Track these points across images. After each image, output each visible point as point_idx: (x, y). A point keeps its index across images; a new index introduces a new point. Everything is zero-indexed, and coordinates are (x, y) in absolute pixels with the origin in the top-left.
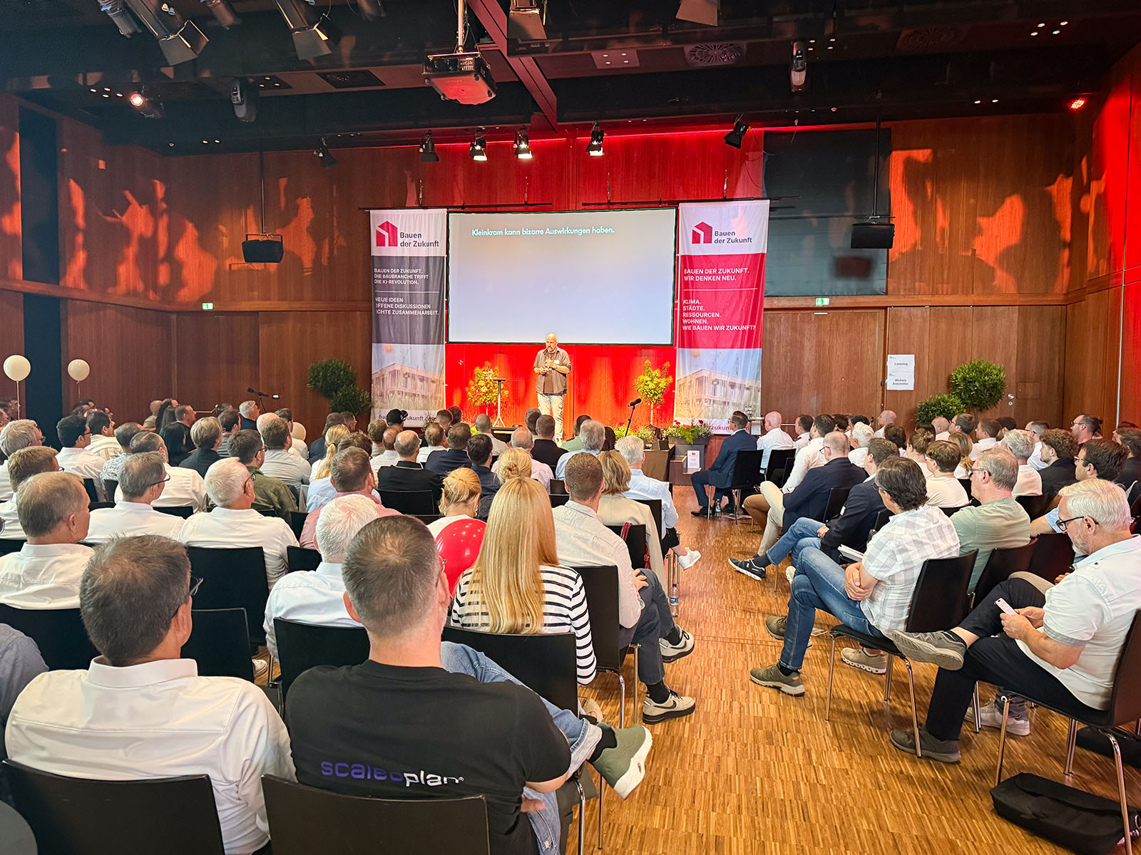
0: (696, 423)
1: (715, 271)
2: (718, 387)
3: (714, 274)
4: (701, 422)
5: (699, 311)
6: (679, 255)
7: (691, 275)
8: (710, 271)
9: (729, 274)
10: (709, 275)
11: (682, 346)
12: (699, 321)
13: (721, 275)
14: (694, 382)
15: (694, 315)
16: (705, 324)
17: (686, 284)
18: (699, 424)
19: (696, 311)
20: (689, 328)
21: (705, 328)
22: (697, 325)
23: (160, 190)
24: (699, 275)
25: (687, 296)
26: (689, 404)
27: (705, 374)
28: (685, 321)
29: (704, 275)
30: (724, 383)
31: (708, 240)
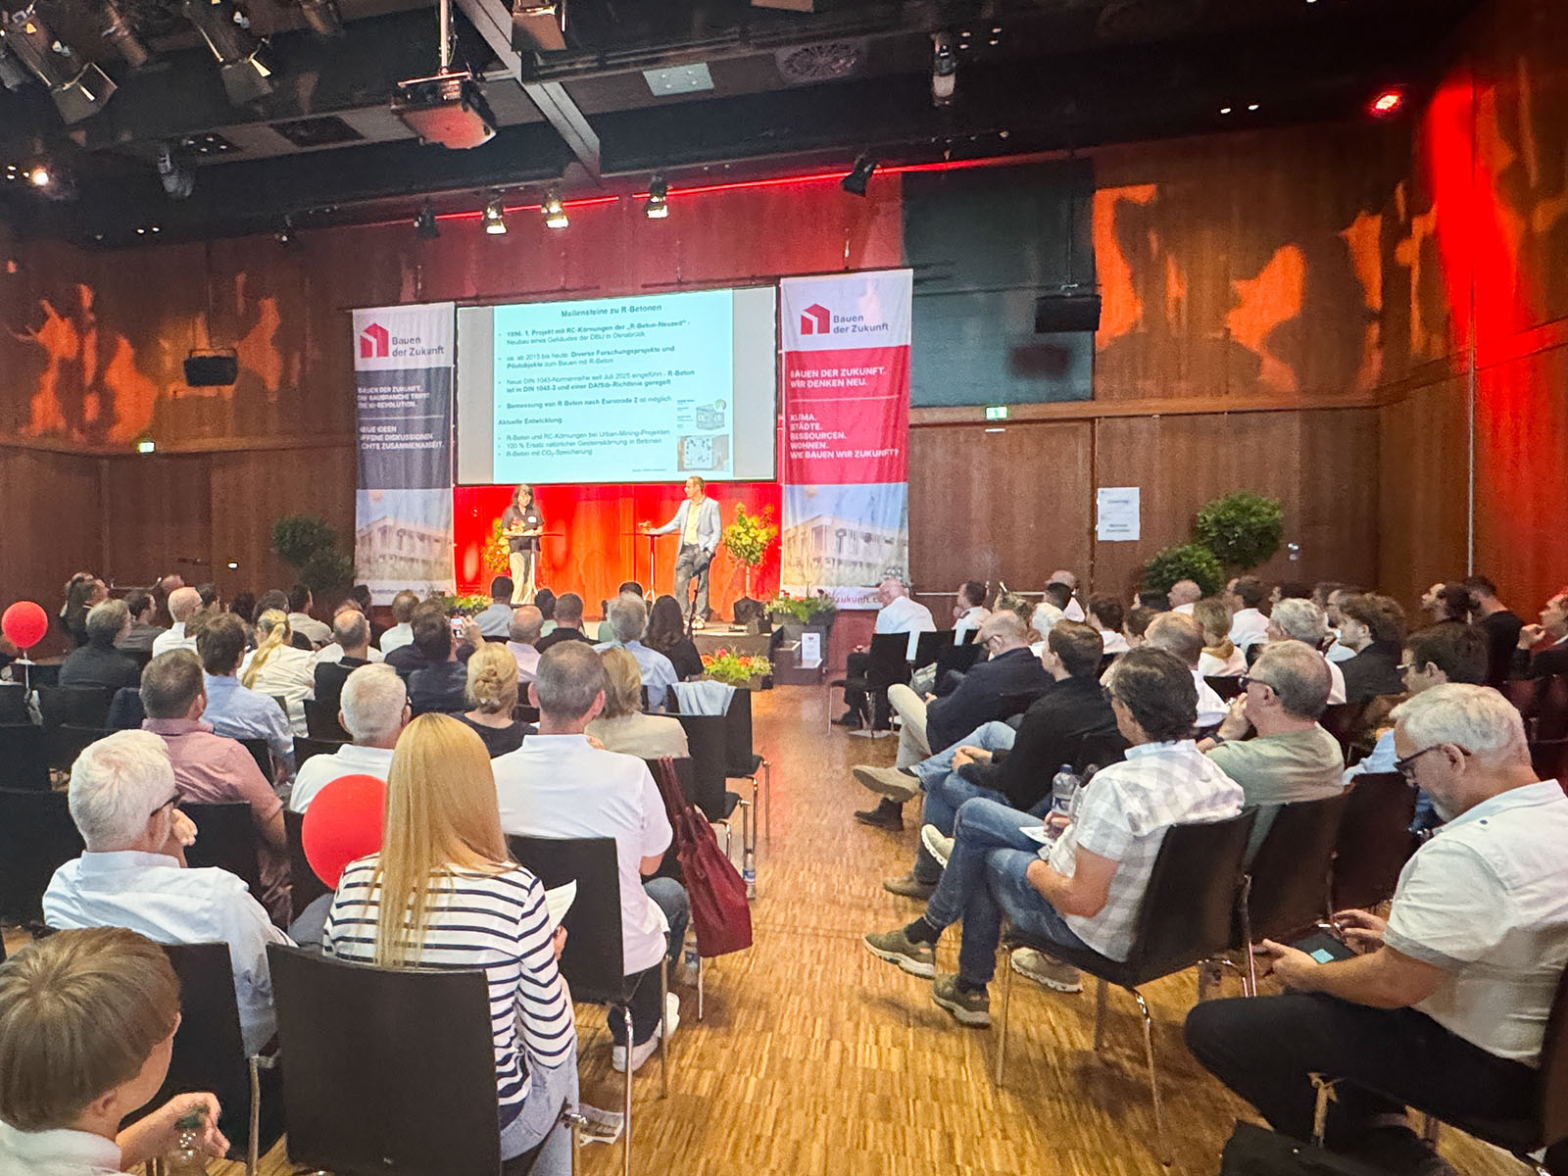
0: (814, 594)
1: (835, 372)
2: (845, 539)
3: (836, 378)
4: (821, 592)
5: (815, 431)
6: (782, 352)
7: (801, 379)
8: (828, 373)
9: (856, 377)
10: (827, 378)
11: (791, 481)
12: (815, 445)
13: (845, 378)
14: (810, 534)
15: (807, 436)
16: (823, 450)
17: (793, 393)
18: (818, 595)
19: (809, 431)
20: (800, 455)
21: (824, 455)
22: (811, 450)
23: (87, 297)
24: (813, 379)
25: (795, 409)
26: (802, 566)
27: (826, 521)
28: (793, 446)
29: (819, 378)
30: (853, 535)
31: (824, 328)
